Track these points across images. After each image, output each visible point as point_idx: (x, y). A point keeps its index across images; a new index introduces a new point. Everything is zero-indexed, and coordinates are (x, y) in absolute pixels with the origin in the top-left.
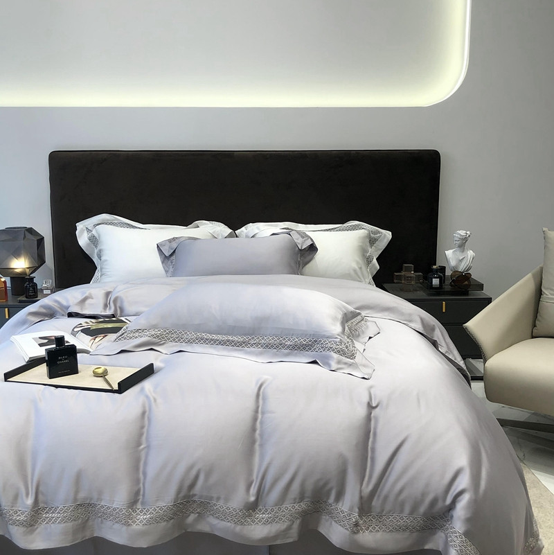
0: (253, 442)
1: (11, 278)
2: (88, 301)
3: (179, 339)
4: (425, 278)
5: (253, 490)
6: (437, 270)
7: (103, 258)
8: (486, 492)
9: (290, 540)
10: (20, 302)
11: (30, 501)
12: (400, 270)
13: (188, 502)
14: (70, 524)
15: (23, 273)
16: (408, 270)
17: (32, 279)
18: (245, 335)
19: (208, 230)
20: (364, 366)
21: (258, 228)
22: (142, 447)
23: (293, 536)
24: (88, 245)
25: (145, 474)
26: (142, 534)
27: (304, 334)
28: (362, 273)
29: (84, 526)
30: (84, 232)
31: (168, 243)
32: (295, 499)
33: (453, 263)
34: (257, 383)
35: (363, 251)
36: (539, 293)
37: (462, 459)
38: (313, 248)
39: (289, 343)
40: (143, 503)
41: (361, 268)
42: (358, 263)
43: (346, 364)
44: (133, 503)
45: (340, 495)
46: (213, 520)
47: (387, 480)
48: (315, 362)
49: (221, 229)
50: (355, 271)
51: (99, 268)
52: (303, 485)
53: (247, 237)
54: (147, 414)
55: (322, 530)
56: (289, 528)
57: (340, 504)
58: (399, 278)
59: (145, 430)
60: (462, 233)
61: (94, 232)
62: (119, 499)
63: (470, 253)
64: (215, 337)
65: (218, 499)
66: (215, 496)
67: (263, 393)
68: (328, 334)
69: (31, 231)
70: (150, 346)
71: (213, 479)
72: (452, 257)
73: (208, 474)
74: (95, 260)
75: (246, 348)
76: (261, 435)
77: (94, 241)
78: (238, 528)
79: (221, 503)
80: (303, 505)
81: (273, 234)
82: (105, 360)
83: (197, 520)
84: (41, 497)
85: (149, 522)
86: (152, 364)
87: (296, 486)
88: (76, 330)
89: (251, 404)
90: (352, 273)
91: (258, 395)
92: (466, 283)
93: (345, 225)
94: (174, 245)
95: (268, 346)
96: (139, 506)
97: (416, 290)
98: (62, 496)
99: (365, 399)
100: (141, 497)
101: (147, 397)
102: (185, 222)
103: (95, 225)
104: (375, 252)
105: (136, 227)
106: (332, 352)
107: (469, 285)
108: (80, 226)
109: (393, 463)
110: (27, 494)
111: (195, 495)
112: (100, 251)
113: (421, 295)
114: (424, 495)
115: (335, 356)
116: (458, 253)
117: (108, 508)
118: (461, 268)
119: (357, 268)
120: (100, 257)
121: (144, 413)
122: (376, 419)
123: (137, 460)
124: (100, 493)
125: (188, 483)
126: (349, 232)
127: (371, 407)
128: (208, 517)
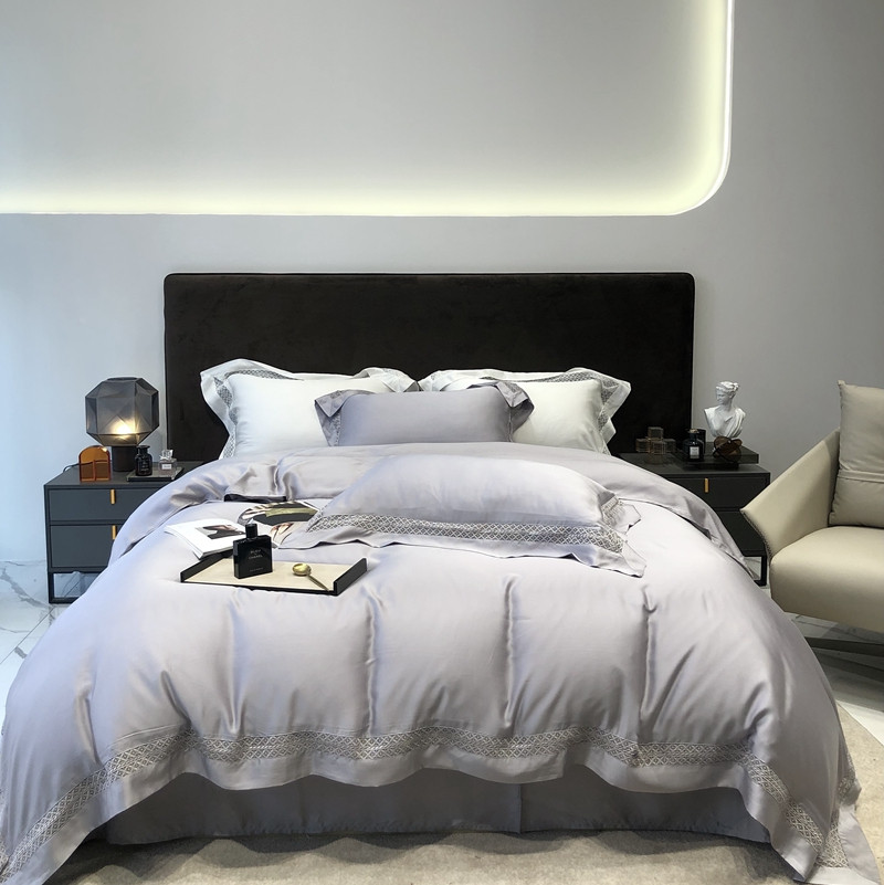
0: (505, 654)
1: (113, 448)
2: (251, 480)
3: (389, 528)
4: (679, 446)
5: (508, 714)
6: (695, 435)
7: (240, 420)
8: (792, 713)
9: (554, 777)
10: (131, 480)
11: (234, 730)
12: (644, 435)
13: (428, 730)
14: (284, 758)
15: (132, 441)
16: (655, 434)
17: (145, 449)
18: (476, 522)
19: (382, 380)
20: (634, 561)
21: (450, 378)
22: (369, 661)
23: (557, 771)
24: (218, 401)
25: (374, 696)
26: (373, 769)
27: (553, 522)
28: (594, 440)
29: (298, 761)
30: (211, 384)
31: (330, 400)
32: (559, 725)
33: (716, 425)
34: (504, 582)
35: (594, 409)
36: (836, 467)
37: (761, 673)
38: (527, 406)
39: (534, 533)
40: (373, 732)
41: (592, 432)
42: (588, 426)
43: (610, 558)
44: (361, 731)
45: (614, 720)
46: (459, 754)
47: (670, 701)
48: (570, 557)
49: (400, 379)
50: (584, 436)
51: (232, 433)
52: (569, 705)
53: (434, 389)
54: (373, 620)
55: (591, 765)
56: (553, 761)
57: (615, 730)
58: (643, 445)
59: (372, 639)
60: (728, 385)
61: (226, 384)
62: (345, 726)
63: (739, 413)
64: (437, 525)
65: (466, 725)
66: (462, 721)
67: (513, 594)
68: (584, 521)
69: (141, 382)
70: (355, 537)
71: (460, 700)
72: (714, 418)
73: (454, 693)
74: (227, 422)
75: (477, 539)
76: (515, 647)
77: (226, 396)
78: (491, 761)
79: (469, 730)
80: (569, 733)
81: (472, 387)
82: (301, 555)
83: (437, 753)
84: (248, 726)
85: (382, 755)
86: (365, 560)
87: (561, 708)
88: (245, 517)
89: (499, 607)
90: (581, 438)
91: (507, 597)
92: (735, 452)
93: (566, 373)
94: (339, 402)
95: (507, 537)
96: (369, 735)
97: (667, 463)
98: (275, 722)
99: (640, 602)
100: (370, 724)
101: (371, 599)
102: (351, 369)
103: (228, 375)
104: (608, 410)
105: (283, 377)
106: (592, 545)
107: (739, 456)
108: (206, 376)
109: (678, 677)
110: (231, 721)
111: (437, 720)
112: (235, 410)
113: (675, 469)
114: (717, 717)
115: (597, 548)
116: (723, 412)
117: (331, 737)
118: (728, 432)
119: (588, 433)
120: (234, 418)
121: (369, 619)
122: (654, 625)
123: (365, 678)
124: (321, 718)
125: (428, 706)
126: (574, 382)
127: (647, 612)
128: (452, 748)
